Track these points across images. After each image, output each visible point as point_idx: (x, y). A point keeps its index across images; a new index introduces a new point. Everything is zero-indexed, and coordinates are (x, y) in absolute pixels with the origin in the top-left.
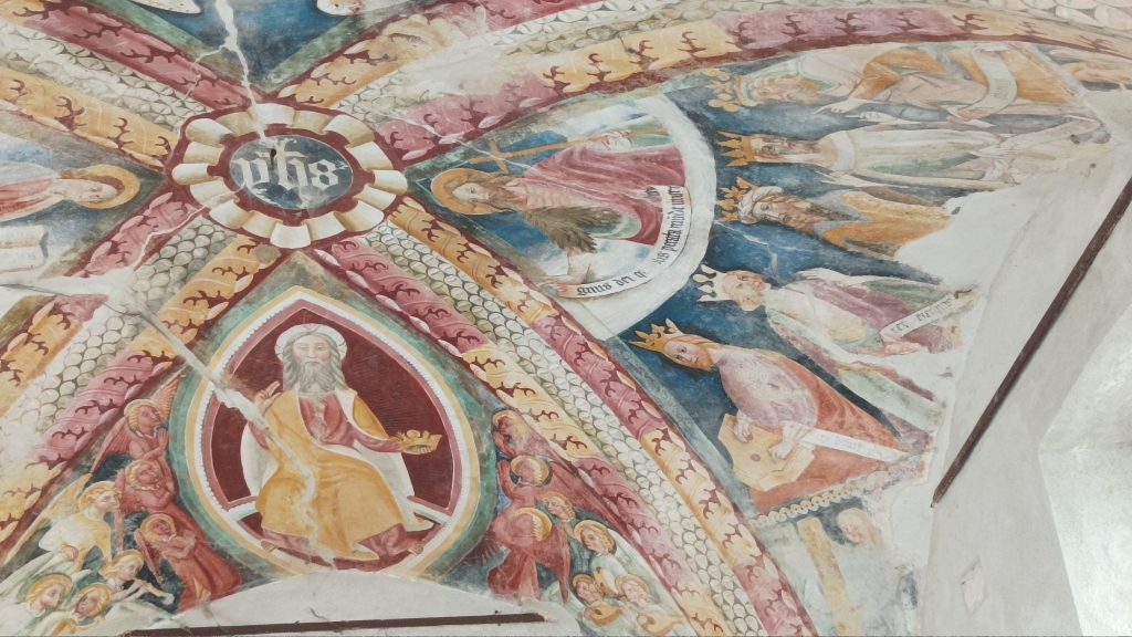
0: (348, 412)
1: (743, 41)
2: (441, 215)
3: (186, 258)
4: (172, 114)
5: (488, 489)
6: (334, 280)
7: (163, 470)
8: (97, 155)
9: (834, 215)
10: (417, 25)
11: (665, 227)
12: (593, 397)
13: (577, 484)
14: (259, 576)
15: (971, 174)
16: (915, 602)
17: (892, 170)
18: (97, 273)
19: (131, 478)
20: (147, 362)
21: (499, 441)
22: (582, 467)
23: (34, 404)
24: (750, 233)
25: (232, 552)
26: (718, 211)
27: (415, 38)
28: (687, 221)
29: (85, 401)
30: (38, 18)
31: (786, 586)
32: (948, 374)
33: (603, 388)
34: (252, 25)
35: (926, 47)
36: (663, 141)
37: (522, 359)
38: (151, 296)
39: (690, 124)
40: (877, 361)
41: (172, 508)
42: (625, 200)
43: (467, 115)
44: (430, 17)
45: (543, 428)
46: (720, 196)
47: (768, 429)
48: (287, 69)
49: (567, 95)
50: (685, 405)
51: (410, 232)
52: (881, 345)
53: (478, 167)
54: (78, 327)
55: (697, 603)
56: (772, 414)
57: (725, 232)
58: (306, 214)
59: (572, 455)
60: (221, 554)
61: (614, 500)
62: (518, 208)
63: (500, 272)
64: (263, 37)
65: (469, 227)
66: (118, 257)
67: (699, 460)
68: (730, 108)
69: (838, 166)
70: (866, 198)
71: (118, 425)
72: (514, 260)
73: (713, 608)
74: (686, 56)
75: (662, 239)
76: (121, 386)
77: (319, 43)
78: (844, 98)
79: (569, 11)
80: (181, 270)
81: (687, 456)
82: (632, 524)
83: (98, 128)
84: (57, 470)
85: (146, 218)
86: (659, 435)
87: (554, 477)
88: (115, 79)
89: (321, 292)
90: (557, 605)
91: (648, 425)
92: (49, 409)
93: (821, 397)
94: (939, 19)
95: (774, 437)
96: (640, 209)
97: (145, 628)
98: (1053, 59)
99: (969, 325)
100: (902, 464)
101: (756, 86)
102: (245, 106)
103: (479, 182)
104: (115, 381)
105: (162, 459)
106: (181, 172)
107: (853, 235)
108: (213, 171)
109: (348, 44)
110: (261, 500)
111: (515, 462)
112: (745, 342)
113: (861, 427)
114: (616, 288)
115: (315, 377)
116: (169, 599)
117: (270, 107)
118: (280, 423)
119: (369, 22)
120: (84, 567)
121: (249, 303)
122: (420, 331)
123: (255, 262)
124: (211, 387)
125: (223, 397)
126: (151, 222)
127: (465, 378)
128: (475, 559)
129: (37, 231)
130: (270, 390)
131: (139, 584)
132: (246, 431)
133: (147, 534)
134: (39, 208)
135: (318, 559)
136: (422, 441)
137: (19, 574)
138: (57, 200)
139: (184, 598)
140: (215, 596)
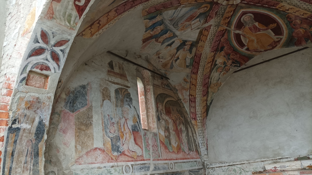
0: (258, 26)
3: (221, 13)
5: (289, 29)
6: (247, 5)
7: (230, 47)
13: (308, 21)
14: (252, 57)
18: (209, 22)
19: (226, 50)
20: (222, 32)
21: (289, 20)
22: (308, 18)
23: (208, 44)
29: (215, 41)
33: (308, 1)
37: (288, 3)
38: (218, 21)
41: (234, 52)
45: (297, 14)
54: (209, 31)
59: (305, 16)
60: (244, 56)
66: (211, 18)
71: (221, 43)
76: (219, 37)
80: (221, 15)
84: (214, 52)
85: (213, 10)
87: (303, 22)
89: (246, 8)
90: (311, 44)
92: (210, 44)
97: (236, 70)
104: (218, 36)
105: (229, 45)
110: (248, 45)
111: (293, 22)
115: (249, 23)
116: (238, 65)
118: (246, 32)
120: (224, 65)
121: (234, 16)
122: (266, 7)
123: (233, 9)
124: (233, 31)
125: (235, 32)
126: (214, 10)
127: (278, 12)
128: (290, 42)
129: (198, 19)
130: (243, 28)
131: (233, 64)
132: (241, 36)
133: (231, 57)
134: (197, 16)
135: (261, 51)
136: (273, 26)
137: (215, 69)
138: (199, 13)
139: (241, 64)
140: (246, 62)
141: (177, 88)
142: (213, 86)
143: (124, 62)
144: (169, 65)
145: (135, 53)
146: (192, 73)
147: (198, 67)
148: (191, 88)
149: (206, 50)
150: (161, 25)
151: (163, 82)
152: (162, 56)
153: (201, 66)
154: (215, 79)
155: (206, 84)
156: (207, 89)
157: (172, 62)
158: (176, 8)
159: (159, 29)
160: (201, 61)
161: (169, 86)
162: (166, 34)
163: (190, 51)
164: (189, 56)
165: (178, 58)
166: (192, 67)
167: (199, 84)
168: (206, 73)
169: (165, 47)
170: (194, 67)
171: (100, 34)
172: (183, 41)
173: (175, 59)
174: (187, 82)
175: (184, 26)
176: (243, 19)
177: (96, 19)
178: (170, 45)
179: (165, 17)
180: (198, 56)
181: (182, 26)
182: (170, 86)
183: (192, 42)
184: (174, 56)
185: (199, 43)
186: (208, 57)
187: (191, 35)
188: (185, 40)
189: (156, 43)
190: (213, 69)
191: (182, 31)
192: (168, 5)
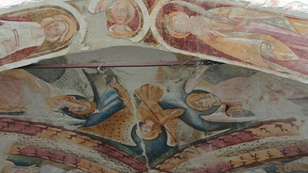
1: (285, 154)
10: (193, 149)
27: (192, 152)
30: (96, 148)
34: (150, 149)
44: (196, 147)
49: (234, 168)
64: (152, 151)
68: (282, 172)
77: (167, 153)
88: (114, 163)
109: (175, 154)
119: (180, 148)
158: (67, 169)
192: (58, 158)
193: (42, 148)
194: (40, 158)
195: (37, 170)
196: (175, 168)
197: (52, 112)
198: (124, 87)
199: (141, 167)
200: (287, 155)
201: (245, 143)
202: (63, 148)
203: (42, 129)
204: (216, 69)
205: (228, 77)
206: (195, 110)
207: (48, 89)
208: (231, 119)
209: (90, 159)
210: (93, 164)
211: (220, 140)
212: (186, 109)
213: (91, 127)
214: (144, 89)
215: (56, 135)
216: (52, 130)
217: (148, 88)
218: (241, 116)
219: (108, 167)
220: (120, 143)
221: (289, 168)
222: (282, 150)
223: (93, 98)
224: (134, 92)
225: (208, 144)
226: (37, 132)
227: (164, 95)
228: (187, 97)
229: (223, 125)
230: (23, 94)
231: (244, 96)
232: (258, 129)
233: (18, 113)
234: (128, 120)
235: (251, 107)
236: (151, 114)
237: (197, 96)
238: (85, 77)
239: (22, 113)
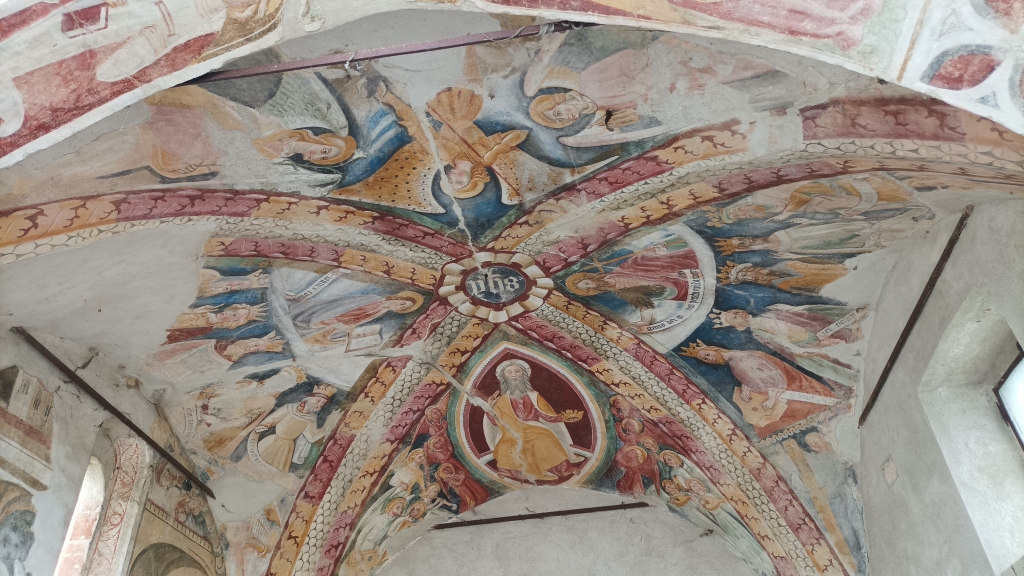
0: (535, 403)
1: (722, 190)
2: (572, 297)
3: (448, 332)
4: (436, 263)
5: (611, 438)
6: (522, 336)
7: (446, 440)
8: (402, 287)
9: (782, 275)
10: (551, 204)
11: (691, 291)
12: (662, 384)
13: (658, 431)
14: (498, 492)
15: (857, 245)
16: (856, 482)
17: (812, 248)
18: (407, 344)
19: (431, 446)
20: (434, 386)
21: (614, 412)
22: (660, 422)
23: (382, 413)
24: (737, 289)
25: (483, 480)
26: (718, 279)
27: (550, 211)
28: (702, 286)
29: (406, 409)
30: (370, 225)
31: (780, 478)
32: (858, 354)
33: (666, 379)
34: (471, 215)
35: (823, 181)
36: (685, 246)
37: (622, 368)
38: (433, 353)
39: (698, 236)
40: (817, 351)
41: (452, 460)
42: (667, 279)
43: (580, 246)
44: (558, 200)
45: (636, 403)
46: (719, 271)
47: (760, 393)
48: (489, 234)
49: (631, 229)
50: (712, 384)
51: (557, 308)
52: (818, 342)
53: (588, 271)
54: (400, 372)
55: (731, 491)
56: (761, 385)
57: (723, 290)
58: (505, 305)
59: (654, 416)
60: (478, 482)
61: (679, 438)
62: (611, 289)
63: (606, 324)
64: (476, 219)
65: (587, 302)
66: (416, 336)
67: (724, 413)
68: (719, 225)
69: (782, 248)
70: (799, 264)
71: (422, 420)
72: (612, 316)
73: (741, 493)
74: (692, 202)
75: (689, 297)
76: (423, 400)
77: (504, 219)
78: (781, 213)
79: (628, 187)
80: (447, 339)
81: (717, 412)
82: (691, 450)
83: (402, 274)
84: (395, 445)
85: (428, 315)
86: (700, 401)
87: (646, 429)
88: (408, 249)
89: (515, 343)
90: (655, 497)
91: (693, 396)
92: (389, 415)
93: (788, 373)
94: (829, 165)
95: (764, 397)
96: (676, 283)
97: (444, 522)
98: (897, 178)
99: (867, 326)
100: (838, 406)
101: (731, 213)
102: (471, 255)
103: (589, 279)
104: (420, 398)
105: (445, 435)
106: (443, 290)
107: (794, 284)
108: (458, 289)
109: (519, 218)
110: (496, 452)
111: (624, 422)
112: (741, 347)
113: (812, 387)
114: (667, 325)
115: (516, 386)
116: (455, 507)
117: (483, 254)
118: (501, 411)
119: (528, 206)
120: (412, 493)
121: (481, 352)
122: (567, 358)
123: (482, 331)
124: (466, 396)
125: (472, 401)
126: (430, 317)
127: (593, 380)
128: (608, 475)
129: (377, 327)
130: (495, 395)
131: (439, 500)
132: (485, 417)
133: (441, 474)
134: (377, 316)
135: (527, 481)
136: (574, 415)
137: (381, 499)
138: (385, 311)
139: (462, 506)
140: (477, 504)
141: (229, 536)
142: (358, 557)
143: (64, 386)
144: (231, 446)
145: (122, 367)
146: (303, 493)
147: (330, 480)
148: (282, 550)
149: (372, 428)
150: (253, 304)
151: (187, 500)
152: (218, 406)
153: (340, 478)
154: (371, 537)
155: (336, 547)
156: (335, 566)
157: (246, 439)
158: (322, 271)
159: (242, 314)
160: (344, 460)
161: (204, 521)
162: (259, 336)
163: (321, 417)
164: (312, 434)
165: (272, 430)
166: (308, 473)
167: (313, 541)
168: (349, 507)
169: (240, 378)
170: (316, 476)
171: (18, 256)
172: (308, 377)
173: (262, 429)
174: (273, 523)
175: (327, 332)
176: (503, 370)
177: (29, 202)
178: (261, 378)
179: (279, 285)
180: (339, 442)
181: (322, 331)
182: (208, 521)
183: (335, 391)
184: (260, 416)
185: (355, 401)
186: (371, 454)
187: (341, 368)
188: (314, 378)
189: (215, 356)
190: (375, 499)
191: (317, 347)
192: (300, 253)
193: (266, 237)
194: (266, 256)
195: (267, 280)
196: (523, 244)
197: (271, 166)
198: (404, 99)
199: (459, 251)
200: (726, 192)
201: (648, 181)
202: (307, 233)
203: (259, 201)
204: (580, 40)
205: (606, 52)
206: (547, 127)
207: (255, 120)
208: (616, 137)
209: (362, 247)
210: (368, 255)
211: (600, 180)
212: (531, 129)
213: (353, 187)
214: (444, 98)
215: (289, 209)
216: (279, 202)
217: (452, 96)
218: (636, 129)
219: (397, 258)
220: (414, 211)
221: (731, 216)
222: (716, 184)
223: (347, 130)
224: (425, 108)
225: (579, 191)
226: (250, 208)
227: (484, 106)
228: (529, 104)
229: (603, 151)
230: (207, 137)
231: (640, 89)
232: (670, 149)
233: (205, 177)
234: (421, 163)
235: (654, 108)
236: (464, 148)
237: (548, 99)
238: (323, 87)
239: (214, 174)
